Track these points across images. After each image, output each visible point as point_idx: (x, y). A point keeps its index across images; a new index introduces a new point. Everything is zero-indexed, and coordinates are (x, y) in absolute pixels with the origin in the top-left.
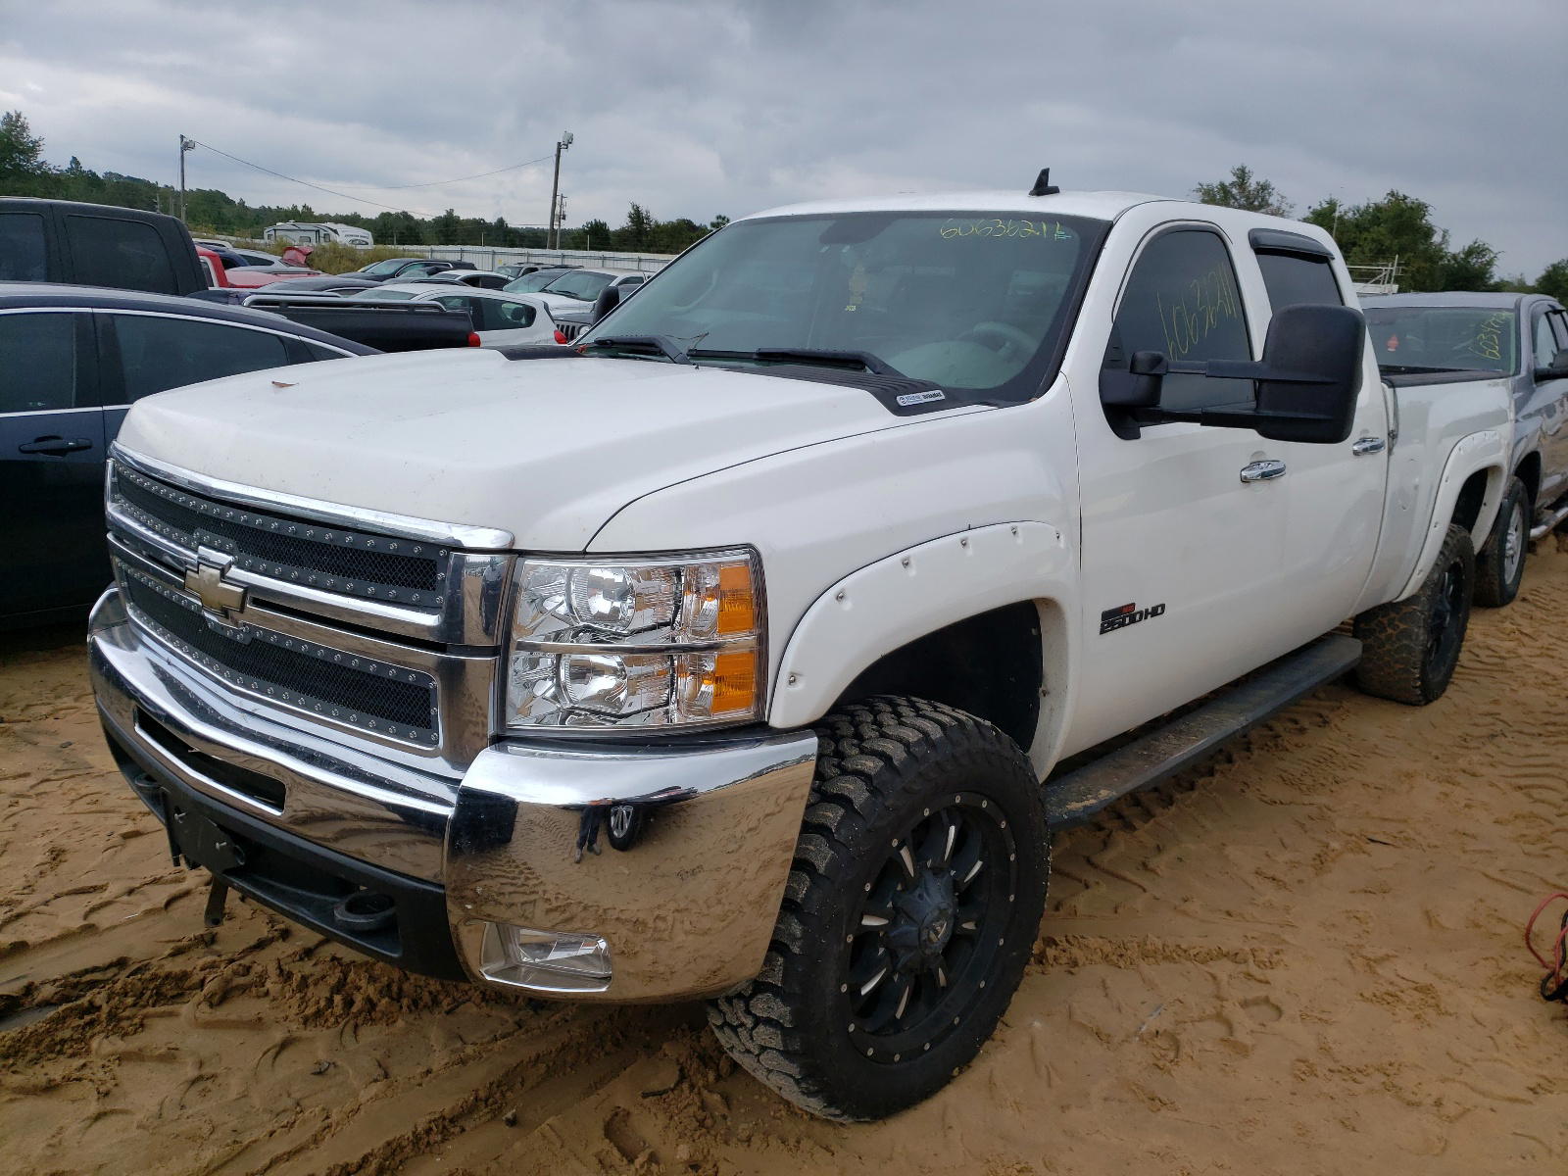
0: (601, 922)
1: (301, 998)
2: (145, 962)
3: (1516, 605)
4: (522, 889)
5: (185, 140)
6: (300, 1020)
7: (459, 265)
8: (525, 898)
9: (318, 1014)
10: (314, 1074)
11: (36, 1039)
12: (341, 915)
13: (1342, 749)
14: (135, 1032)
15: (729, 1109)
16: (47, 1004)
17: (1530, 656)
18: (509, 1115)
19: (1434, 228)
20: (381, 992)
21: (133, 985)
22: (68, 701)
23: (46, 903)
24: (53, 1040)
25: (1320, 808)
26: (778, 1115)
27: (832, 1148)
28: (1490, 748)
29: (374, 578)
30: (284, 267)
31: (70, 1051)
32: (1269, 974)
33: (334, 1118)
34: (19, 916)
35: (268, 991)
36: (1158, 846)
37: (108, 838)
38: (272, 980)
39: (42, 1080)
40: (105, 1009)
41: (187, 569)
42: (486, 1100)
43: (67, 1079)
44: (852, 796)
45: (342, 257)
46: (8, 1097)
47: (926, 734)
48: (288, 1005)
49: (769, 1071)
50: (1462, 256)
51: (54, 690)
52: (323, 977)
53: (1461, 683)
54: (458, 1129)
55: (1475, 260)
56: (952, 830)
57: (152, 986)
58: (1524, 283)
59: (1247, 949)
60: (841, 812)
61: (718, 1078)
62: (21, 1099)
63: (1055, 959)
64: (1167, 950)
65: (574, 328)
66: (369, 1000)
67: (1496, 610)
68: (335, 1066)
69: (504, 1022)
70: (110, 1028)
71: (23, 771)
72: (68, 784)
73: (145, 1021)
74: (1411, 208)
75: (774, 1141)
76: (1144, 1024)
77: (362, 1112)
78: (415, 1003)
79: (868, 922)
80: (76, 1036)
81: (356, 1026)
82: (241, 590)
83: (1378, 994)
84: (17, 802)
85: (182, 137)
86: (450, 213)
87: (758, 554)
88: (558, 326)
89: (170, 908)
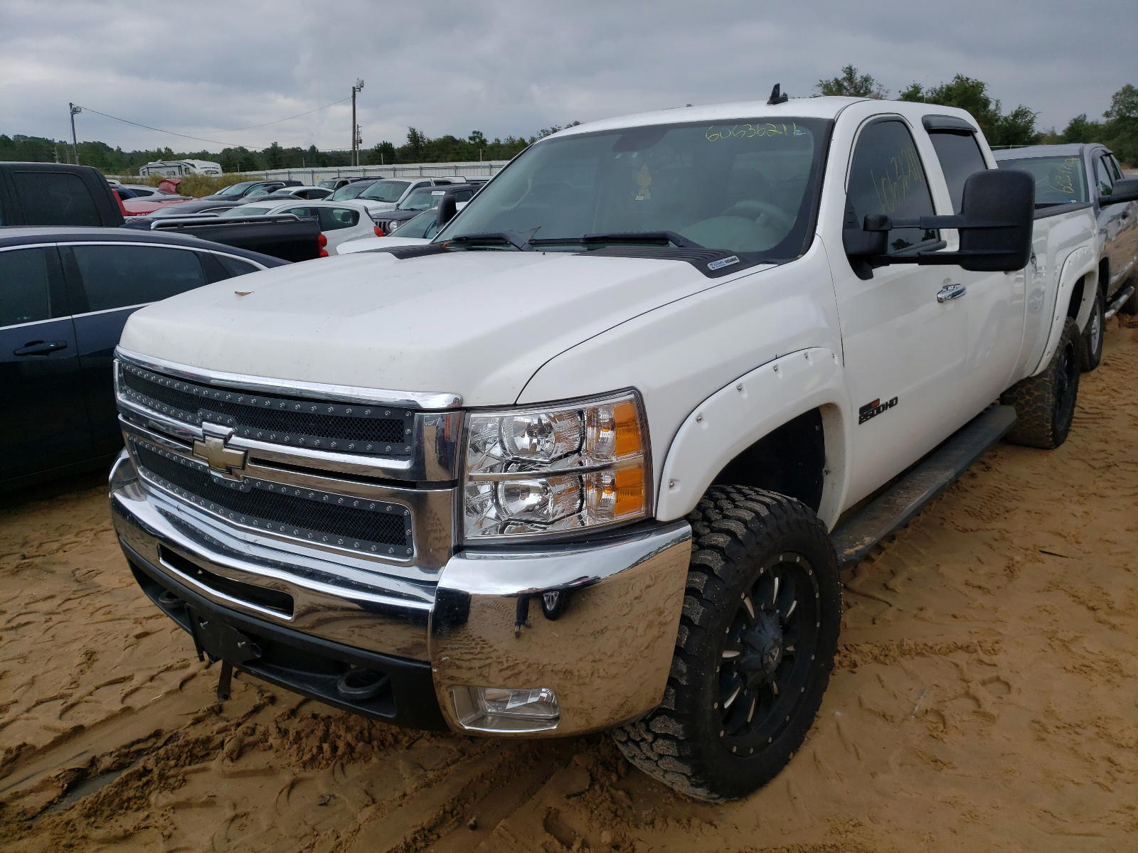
0: (540, 675)
1: (298, 748)
2: (175, 732)
3: (1100, 368)
4: (479, 656)
5: (73, 106)
6: (301, 765)
7: (290, 183)
8: (482, 663)
9: (313, 759)
10: (321, 805)
11: (108, 800)
12: (343, 689)
13: (1004, 486)
14: (180, 786)
15: (632, 800)
16: (108, 771)
17: (1120, 405)
18: (471, 822)
19: (990, 100)
20: (357, 738)
21: (172, 750)
22: (70, 537)
23: (91, 694)
24: (121, 799)
25: (999, 531)
26: (668, 802)
27: (714, 823)
28: (1108, 476)
29: (351, 437)
30: (161, 196)
31: (135, 806)
32: (995, 659)
33: (343, 837)
34: (73, 706)
35: (271, 744)
36: (891, 571)
37: (125, 640)
38: (274, 736)
39: (120, 832)
40: (156, 771)
41: (194, 440)
42: (452, 812)
43: (137, 828)
44: (712, 565)
45: (201, 184)
46: (95, 848)
47: (757, 513)
48: (288, 754)
49: (666, 771)
50: (1011, 118)
51: (57, 529)
52: (312, 731)
53: (1076, 429)
54: (435, 836)
55: (1020, 120)
56: (777, 580)
57: (186, 750)
58: (1055, 134)
59: (975, 642)
60: (706, 578)
61: (619, 778)
62: (105, 848)
63: (840, 663)
64: (918, 648)
65: (385, 223)
66: (348, 745)
67: (1087, 373)
68: (335, 798)
69: (450, 751)
70: (162, 785)
71: (49, 594)
72: (86, 601)
73: (187, 777)
74: (973, 86)
75: (671, 823)
76: (916, 705)
77: (362, 831)
78: (382, 743)
79: (727, 655)
80: (138, 794)
81: (342, 765)
82: (242, 453)
83: (1077, 666)
84: (50, 619)
85: (71, 104)
86: (275, 145)
87: (641, 395)
88: (376, 223)
89: (184, 688)
